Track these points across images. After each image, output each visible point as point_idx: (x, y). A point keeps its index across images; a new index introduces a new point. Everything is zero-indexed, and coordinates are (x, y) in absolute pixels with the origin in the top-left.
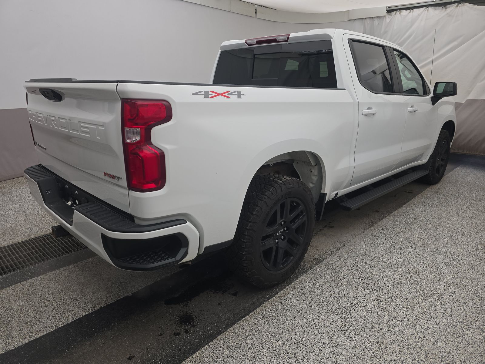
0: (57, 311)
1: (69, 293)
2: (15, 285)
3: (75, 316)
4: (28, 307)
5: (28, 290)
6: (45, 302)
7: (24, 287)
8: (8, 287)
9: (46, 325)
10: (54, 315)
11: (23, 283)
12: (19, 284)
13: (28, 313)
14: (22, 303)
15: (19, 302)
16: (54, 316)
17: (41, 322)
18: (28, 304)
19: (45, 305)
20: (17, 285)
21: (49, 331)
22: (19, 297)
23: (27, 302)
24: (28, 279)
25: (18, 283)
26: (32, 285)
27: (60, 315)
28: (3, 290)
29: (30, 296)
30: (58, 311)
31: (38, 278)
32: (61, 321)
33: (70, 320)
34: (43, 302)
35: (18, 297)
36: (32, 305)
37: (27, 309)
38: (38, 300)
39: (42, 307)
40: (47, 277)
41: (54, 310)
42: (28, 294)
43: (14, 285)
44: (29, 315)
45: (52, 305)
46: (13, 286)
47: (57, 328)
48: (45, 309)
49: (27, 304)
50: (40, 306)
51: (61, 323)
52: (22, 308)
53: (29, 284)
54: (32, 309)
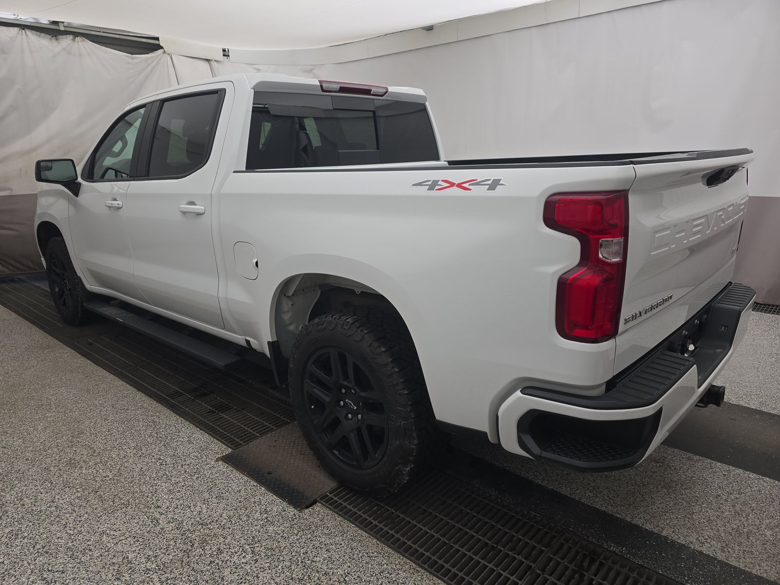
0: (741, 488)
1: (699, 494)
2: (749, 570)
3: (730, 470)
4: (767, 521)
5: (740, 544)
6: (739, 509)
7: (741, 554)
8: (762, 578)
9: (769, 487)
10: (749, 488)
11: (734, 563)
12: (742, 566)
13: (774, 514)
14: (768, 533)
15: (770, 539)
16: (751, 487)
17: (771, 495)
18: (762, 526)
19: (744, 505)
20: (747, 569)
21: (772, 481)
22: (764, 544)
23: (761, 527)
24: (719, 561)
25: (741, 570)
26: (727, 545)
27: (743, 483)
28: (776, 578)
29: (749, 533)
30: (739, 488)
31: (705, 550)
32: (749, 477)
33: (739, 471)
34: (741, 511)
35: (765, 546)
36: (758, 519)
37: (771, 520)
38: (746, 518)
39: (751, 507)
40: (693, 538)
41: (742, 493)
42: (748, 538)
43: (750, 573)
44: (776, 512)
45: (737, 498)
46: (754, 572)
47: (760, 477)
48: (750, 502)
49: (764, 526)
50: (752, 510)
51: (751, 476)
52: (774, 526)
53: (729, 552)
54: (763, 515)
